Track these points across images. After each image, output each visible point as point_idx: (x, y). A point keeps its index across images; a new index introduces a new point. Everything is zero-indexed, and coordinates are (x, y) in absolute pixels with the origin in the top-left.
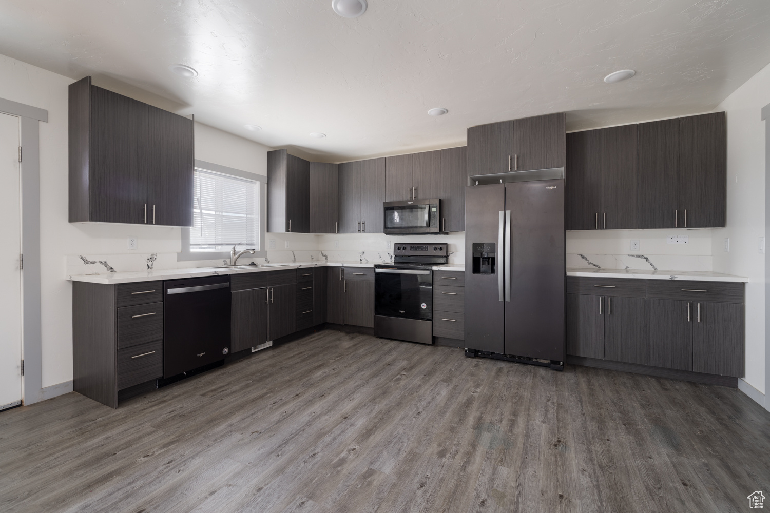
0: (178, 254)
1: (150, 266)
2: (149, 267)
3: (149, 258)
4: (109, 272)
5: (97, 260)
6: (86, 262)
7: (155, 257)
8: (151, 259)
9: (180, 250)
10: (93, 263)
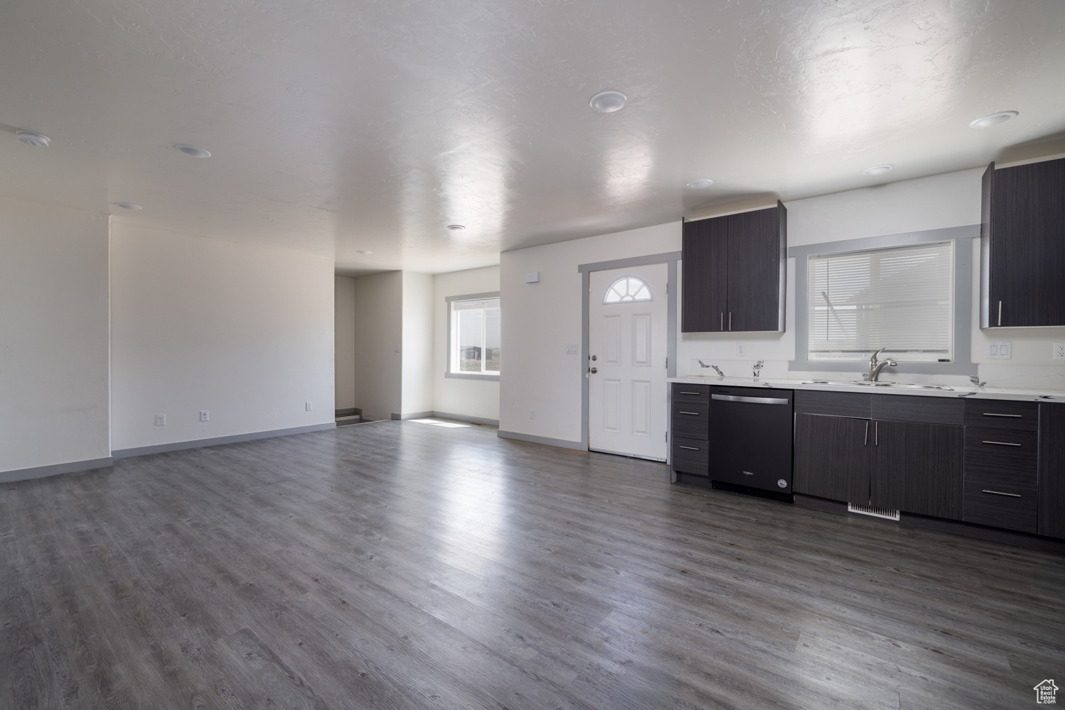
0: (790, 362)
1: (756, 373)
2: (755, 375)
3: (756, 365)
4: (719, 376)
5: (711, 365)
6: (703, 366)
7: (762, 364)
8: (757, 366)
9: (793, 358)
10: (708, 367)
